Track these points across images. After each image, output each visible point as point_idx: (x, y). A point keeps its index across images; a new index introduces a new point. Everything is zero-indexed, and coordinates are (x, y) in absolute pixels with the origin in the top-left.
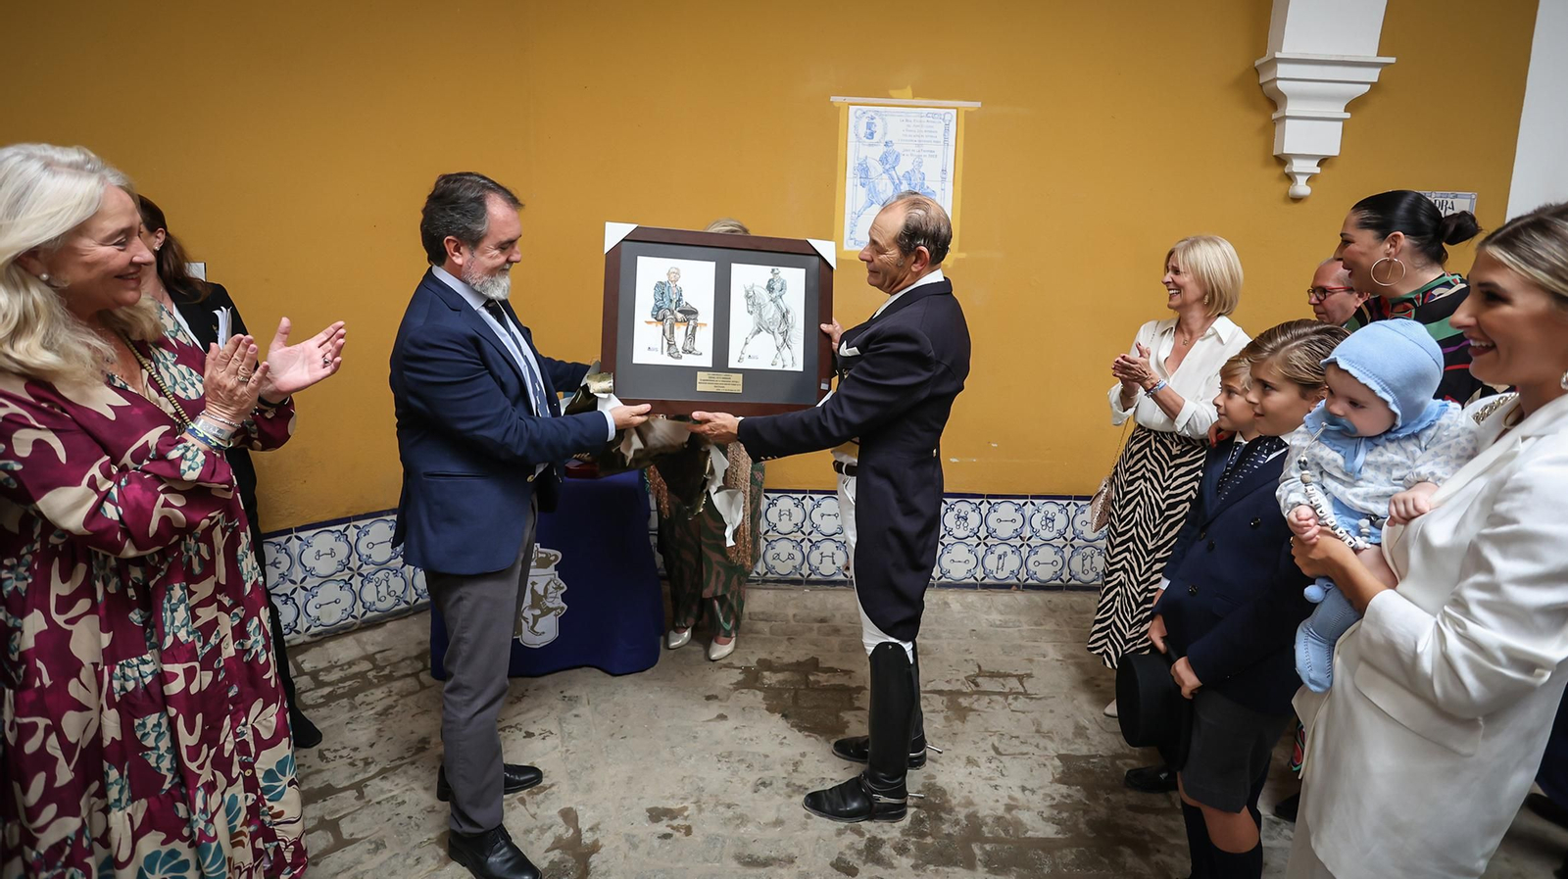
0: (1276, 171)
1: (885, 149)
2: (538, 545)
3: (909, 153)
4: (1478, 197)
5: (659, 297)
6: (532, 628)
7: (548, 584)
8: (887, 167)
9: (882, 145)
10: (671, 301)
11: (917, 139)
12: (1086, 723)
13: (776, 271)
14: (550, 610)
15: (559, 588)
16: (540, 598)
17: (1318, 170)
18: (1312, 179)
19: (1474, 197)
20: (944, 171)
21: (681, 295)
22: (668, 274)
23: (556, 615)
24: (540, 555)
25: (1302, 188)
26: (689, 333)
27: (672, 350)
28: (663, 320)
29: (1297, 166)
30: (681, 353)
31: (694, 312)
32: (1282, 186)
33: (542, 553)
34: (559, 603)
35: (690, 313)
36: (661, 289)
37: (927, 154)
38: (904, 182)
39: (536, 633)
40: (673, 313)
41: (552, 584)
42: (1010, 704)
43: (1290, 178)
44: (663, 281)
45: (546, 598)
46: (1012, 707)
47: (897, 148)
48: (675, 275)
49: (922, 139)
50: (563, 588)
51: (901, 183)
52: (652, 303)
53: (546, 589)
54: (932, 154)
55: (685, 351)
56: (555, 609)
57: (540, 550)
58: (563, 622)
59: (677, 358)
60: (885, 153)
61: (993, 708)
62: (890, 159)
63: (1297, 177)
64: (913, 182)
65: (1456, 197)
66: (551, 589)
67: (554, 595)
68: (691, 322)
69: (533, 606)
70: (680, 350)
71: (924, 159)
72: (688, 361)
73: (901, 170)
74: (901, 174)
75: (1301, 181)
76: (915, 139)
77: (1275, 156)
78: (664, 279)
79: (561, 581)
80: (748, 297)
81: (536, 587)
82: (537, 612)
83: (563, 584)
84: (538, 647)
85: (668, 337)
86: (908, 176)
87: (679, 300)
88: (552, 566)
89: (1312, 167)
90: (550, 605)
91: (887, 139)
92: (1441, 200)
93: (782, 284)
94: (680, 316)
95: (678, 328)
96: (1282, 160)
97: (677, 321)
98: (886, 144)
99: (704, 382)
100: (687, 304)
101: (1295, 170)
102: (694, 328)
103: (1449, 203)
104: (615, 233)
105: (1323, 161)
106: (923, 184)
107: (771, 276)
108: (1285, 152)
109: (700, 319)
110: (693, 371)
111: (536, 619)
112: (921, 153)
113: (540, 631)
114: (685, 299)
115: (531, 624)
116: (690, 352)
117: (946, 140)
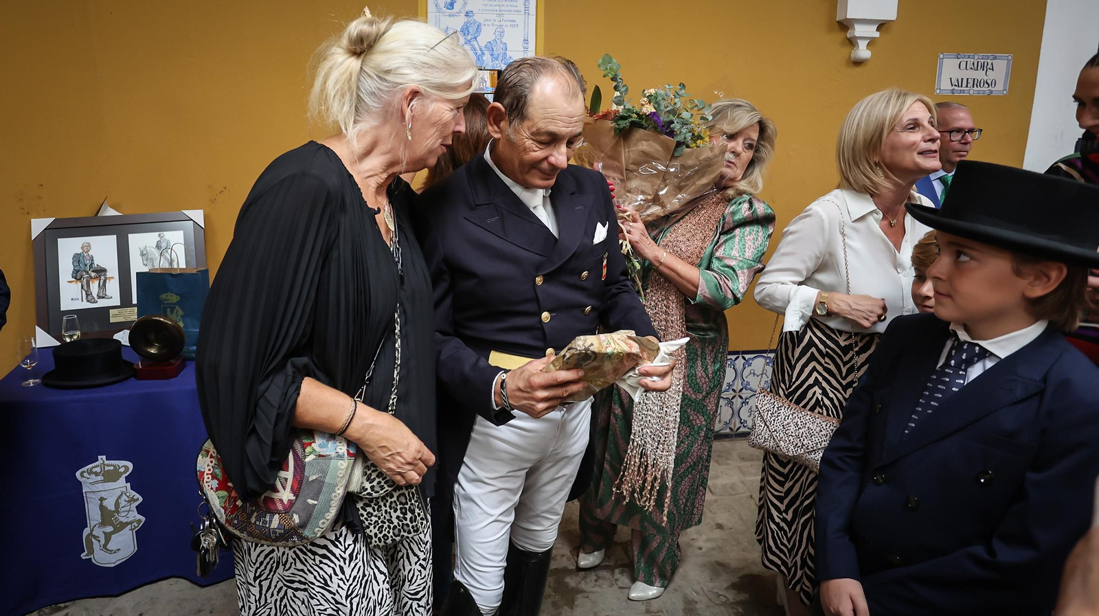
0: (839, 36)
1: (466, 19)
2: (104, 457)
3: (488, 23)
4: (1013, 58)
5: (76, 264)
6: (105, 546)
7: (119, 497)
8: (469, 37)
9: (463, 15)
10: (86, 265)
11: (498, 8)
12: (694, 596)
13: (162, 235)
14: (124, 525)
15: (133, 500)
16: (111, 513)
17: (877, 35)
18: (872, 42)
19: (1010, 58)
20: (526, 41)
21: (93, 260)
22: (82, 248)
23: (132, 530)
24: (107, 468)
25: (863, 52)
26: (101, 284)
27: (90, 298)
28: (81, 279)
29: (859, 31)
30: (96, 299)
31: (104, 270)
32: (845, 51)
33: (108, 465)
34: (135, 516)
35: (101, 271)
36: (77, 259)
37: (509, 23)
38: (487, 53)
39: (111, 552)
40: (87, 273)
41: (124, 497)
42: (617, 580)
43: (852, 42)
44: (79, 253)
45: (118, 512)
46: (620, 584)
47: (478, 18)
48: (87, 247)
49: (502, 8)
50: (138, 499)
51: (483, 54)
52: (72, 268)
53: (117, 504)
54: (514, 24)
55: (99, 297)
56: (131, 523)
57: (106, 462)
58: (141, 535)
59: (94, 302)
60: (466, 23)
61: (600, 586)
62: (471, 29)
63: (859, 41)
64: (495, 52)
65: (995, 58)
66: (122, 502)
67: (127, 508)
68: (102, 277)
69: (103, 524)
70: (96, 297)
71: (506, 29)
72: (101, 303)
73: (483, 40)
74: (483, 44)
75: (862, 45)
76: (493, 8)
77: (839, 22)
78: (80, 251)
79: (134, 493)
80: (142, 255)
81: (105, 503)
82: (109, 529)
83: (137, 496)
84: (113, 565)
85: (86, 289)
86: (490, 47)
87: (92, 264)
88: (123, 479)
89: (871, 31)
90: (124, 520)
91: (468, 8)
92: (982, 61)
93: (167, 243)
94: (93, 274)
95: (93, 282)
96: (845, 25)
97: (91, 278)
98: (467, 15)
99: (115, 316)
100: (98, 265)
101: (857, 34)
102: (105, 282)
103: (990, 64)
104: (39, 225)
105: (882, 25)
106: (505, 54)
107: (159, 239)
108: (848, 17)
109: (108, 275)
110: (106, 310)
111: (108, 537)
112: (502, 23)
113: (114, 548)
114: (96, 262)
115: (103, 542)
116: (103, 298)
117: (526, 9)
